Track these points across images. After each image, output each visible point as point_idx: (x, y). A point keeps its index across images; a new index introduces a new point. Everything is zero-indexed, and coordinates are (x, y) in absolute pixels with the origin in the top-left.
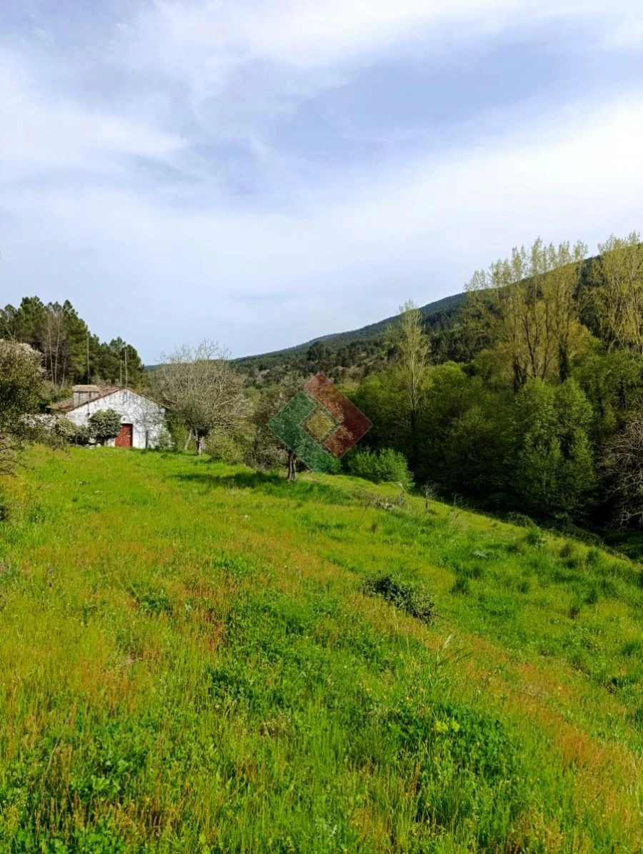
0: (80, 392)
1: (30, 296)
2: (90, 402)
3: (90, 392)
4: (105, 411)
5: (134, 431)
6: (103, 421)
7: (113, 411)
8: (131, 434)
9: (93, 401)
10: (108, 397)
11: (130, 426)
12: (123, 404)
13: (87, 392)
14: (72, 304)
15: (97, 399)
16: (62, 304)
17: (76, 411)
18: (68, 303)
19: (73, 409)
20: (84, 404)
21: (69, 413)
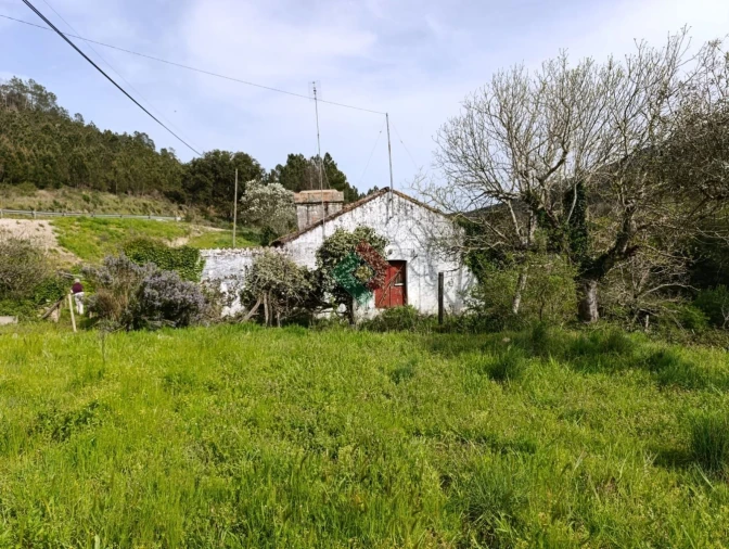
0: (309, 204)
1: (296, 153)
2: (327, 221)
3: (327, 203)
4: (351, 231)
5: (409, 273)
6: (347, 253)
7: (367, 231)
8: (404, 280)
9: (333, 218)
10: (358, 209)
11: (401, 265)
12: (387, 222)
13: (320, 203)
14: (331, 156)
15: (338, 214)
16: (322, 156)
17: (301, 239)
18: (328, 155)
19: (297, 237)
20: (316, 225)
21: (288, 245)
